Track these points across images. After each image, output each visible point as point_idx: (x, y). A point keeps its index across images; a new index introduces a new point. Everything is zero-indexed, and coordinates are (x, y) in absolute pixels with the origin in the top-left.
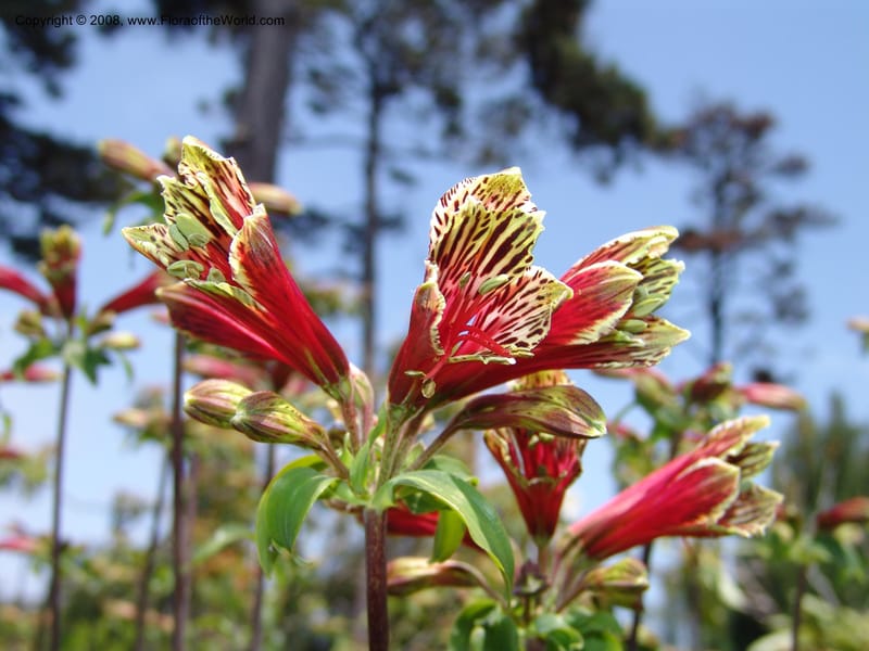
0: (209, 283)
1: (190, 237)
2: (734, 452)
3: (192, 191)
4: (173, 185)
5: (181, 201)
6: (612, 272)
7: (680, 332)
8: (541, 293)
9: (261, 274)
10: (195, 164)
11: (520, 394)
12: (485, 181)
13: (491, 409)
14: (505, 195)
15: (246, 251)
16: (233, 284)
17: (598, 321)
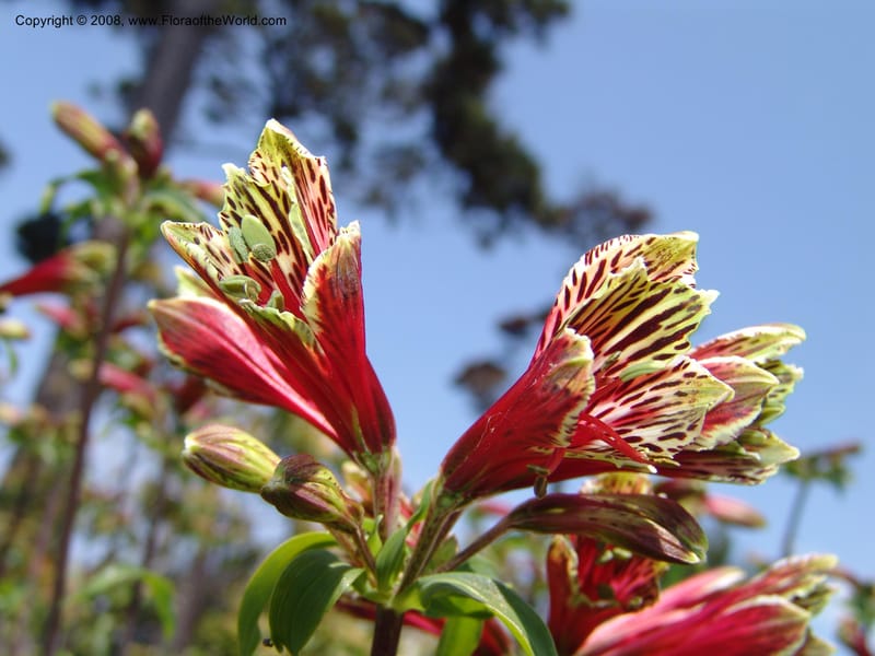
0: (270, 309)
1: (255, 247)
2: (801, 592)
3: (262, 191)
4: (240, 178)
5: (244, 200)
6: (739, 370)
7: (788, 449)
8: (683, 388)
9: (336, 309)
10: (271, 158)
11: (600, 499)
12: (649, 242)
13: (559, 511)
14: (662, 263)
15: (328, 276)
16: (298, 314)
17: (717, 426)
